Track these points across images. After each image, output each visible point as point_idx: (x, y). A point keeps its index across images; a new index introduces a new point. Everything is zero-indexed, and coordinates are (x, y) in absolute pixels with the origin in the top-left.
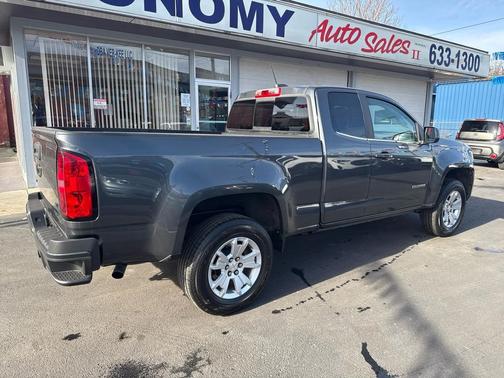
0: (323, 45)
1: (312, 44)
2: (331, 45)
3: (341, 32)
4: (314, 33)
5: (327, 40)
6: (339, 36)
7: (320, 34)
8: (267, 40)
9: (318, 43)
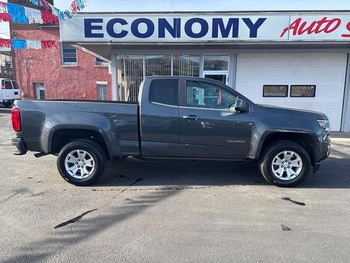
0: (297, 37)
1: (285, 38)
2: (305, 37)
3: (317, 25)
4: (285, 30)
5: (300, 33)
6: (314, 28)
7: (293, 30)
8: (242, 41)
9: (291, 37)
